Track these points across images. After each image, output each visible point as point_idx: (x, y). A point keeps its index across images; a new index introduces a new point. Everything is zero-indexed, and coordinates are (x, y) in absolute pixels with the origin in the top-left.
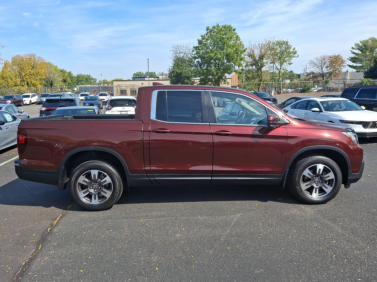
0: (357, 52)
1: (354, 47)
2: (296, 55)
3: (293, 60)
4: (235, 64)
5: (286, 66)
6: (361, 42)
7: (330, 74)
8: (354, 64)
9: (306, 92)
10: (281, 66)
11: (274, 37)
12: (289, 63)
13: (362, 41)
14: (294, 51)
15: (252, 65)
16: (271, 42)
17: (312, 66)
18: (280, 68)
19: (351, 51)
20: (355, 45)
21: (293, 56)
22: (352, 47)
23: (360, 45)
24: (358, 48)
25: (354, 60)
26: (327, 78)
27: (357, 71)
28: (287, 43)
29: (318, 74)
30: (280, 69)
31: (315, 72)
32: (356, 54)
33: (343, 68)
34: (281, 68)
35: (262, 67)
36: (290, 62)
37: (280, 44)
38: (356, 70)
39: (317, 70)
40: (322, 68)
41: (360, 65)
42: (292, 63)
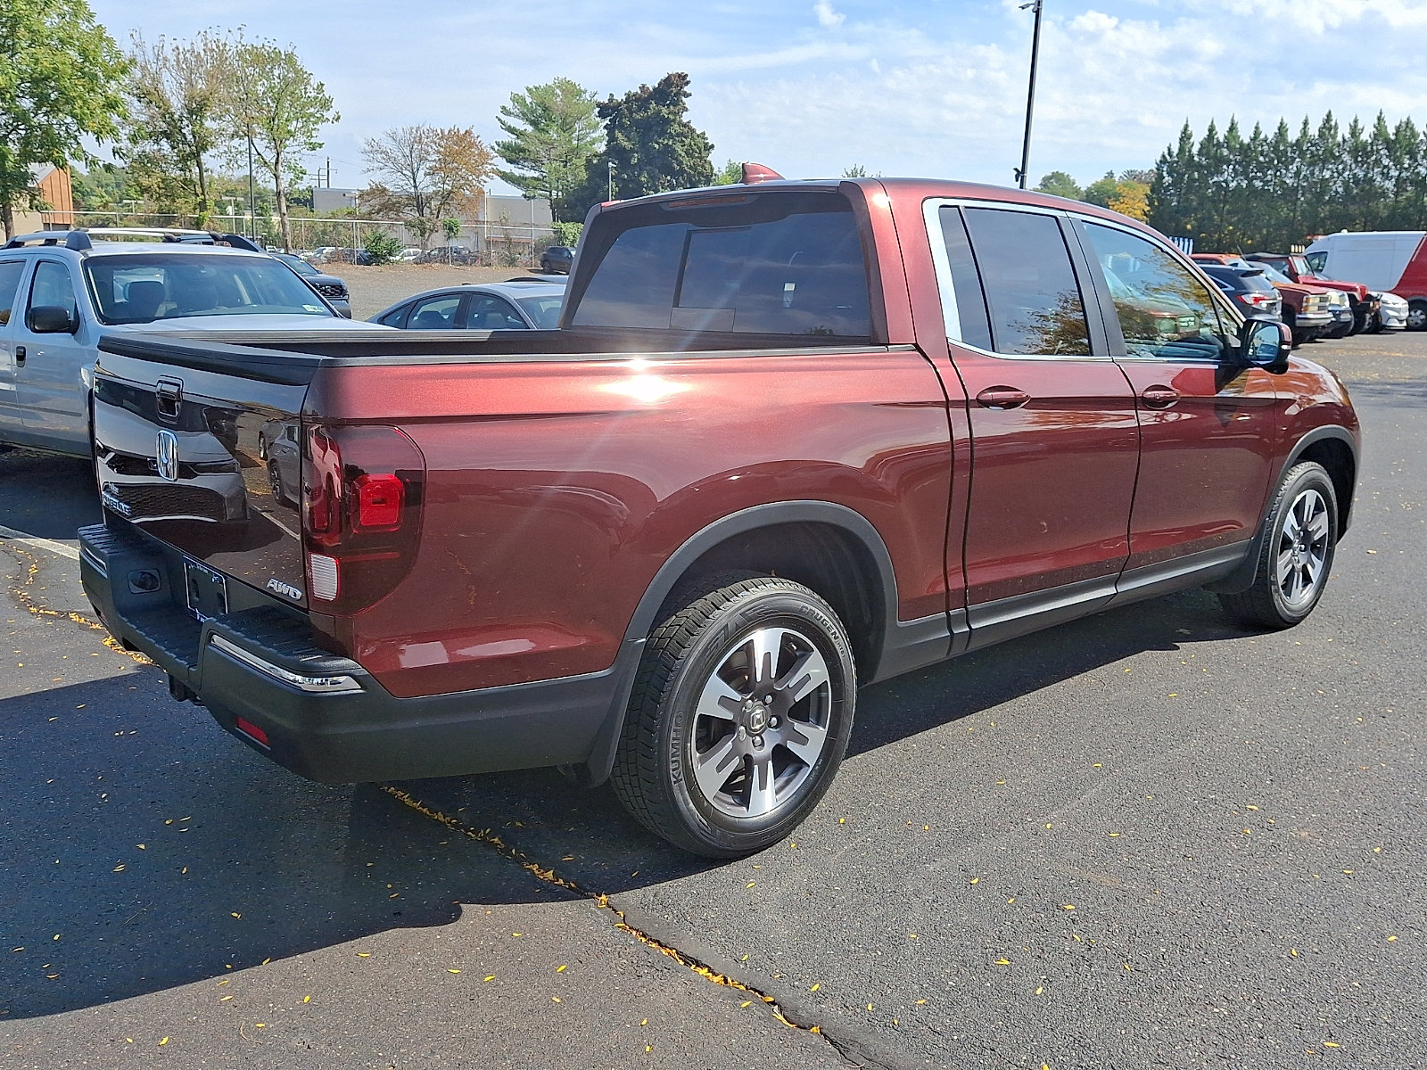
0: (521, 125)
1: (509, 105)
2: (329, 115)
3: (323, 132)
4: (81, 122)
5: (297, 156)
6: (529, 90)
7: (446, 197)
8: (517, 172)
9: (382, 261)
10: (278, 154)
11: (240, 29)
12: (311, 144)
13: (531, 87)
14: (320, 96)
15: (155, 136)
16: (227, 48)
17: (376, 165)
18: (274, 161)
19: (499, 120)
20: (513, 101)
21: (318, 115)
22: (504, 108)
23: (528, 100)
24: (524, 114)
25: (514, 156)
26: (434, 212)
27: (525, 196)
28: (290, 58)
29: (400, 196)
30: (277, 163)
31: (390, 188)
32: (519, 134)
33: (485, 182)
34: (277, 159)
35: (204, 149)
36: (313, 140)
37: (263, 59)
38: (524, 193)
39: (396, 183)
40: (413, 174)
41: (536, 174)
42: (321, 142)
